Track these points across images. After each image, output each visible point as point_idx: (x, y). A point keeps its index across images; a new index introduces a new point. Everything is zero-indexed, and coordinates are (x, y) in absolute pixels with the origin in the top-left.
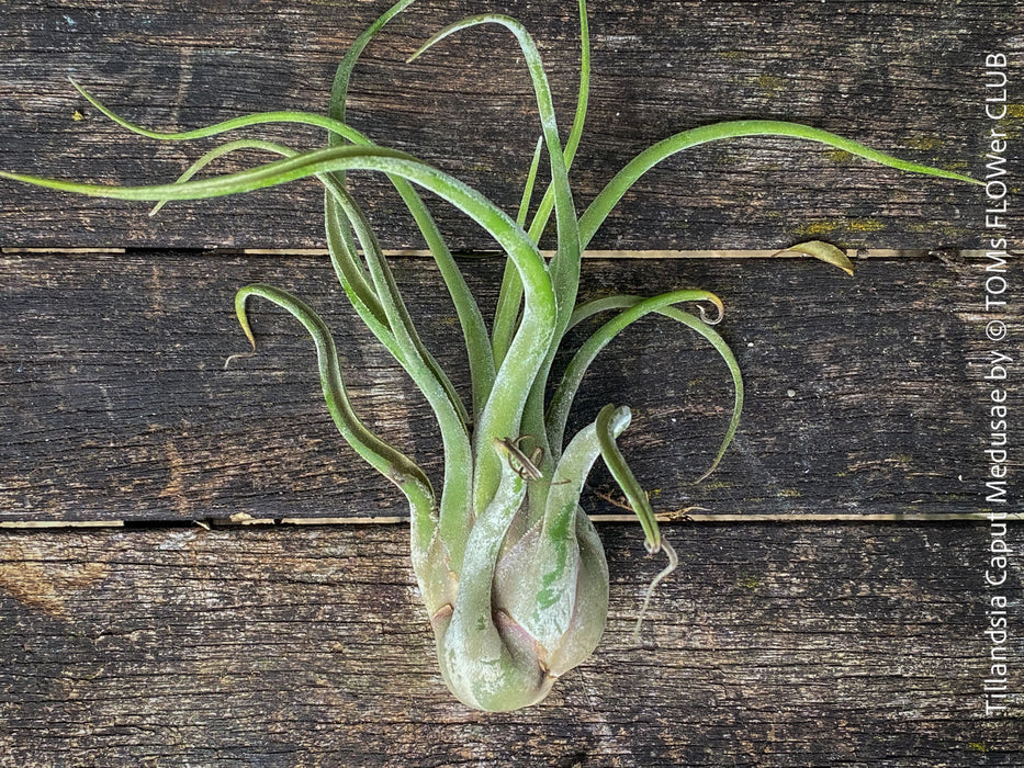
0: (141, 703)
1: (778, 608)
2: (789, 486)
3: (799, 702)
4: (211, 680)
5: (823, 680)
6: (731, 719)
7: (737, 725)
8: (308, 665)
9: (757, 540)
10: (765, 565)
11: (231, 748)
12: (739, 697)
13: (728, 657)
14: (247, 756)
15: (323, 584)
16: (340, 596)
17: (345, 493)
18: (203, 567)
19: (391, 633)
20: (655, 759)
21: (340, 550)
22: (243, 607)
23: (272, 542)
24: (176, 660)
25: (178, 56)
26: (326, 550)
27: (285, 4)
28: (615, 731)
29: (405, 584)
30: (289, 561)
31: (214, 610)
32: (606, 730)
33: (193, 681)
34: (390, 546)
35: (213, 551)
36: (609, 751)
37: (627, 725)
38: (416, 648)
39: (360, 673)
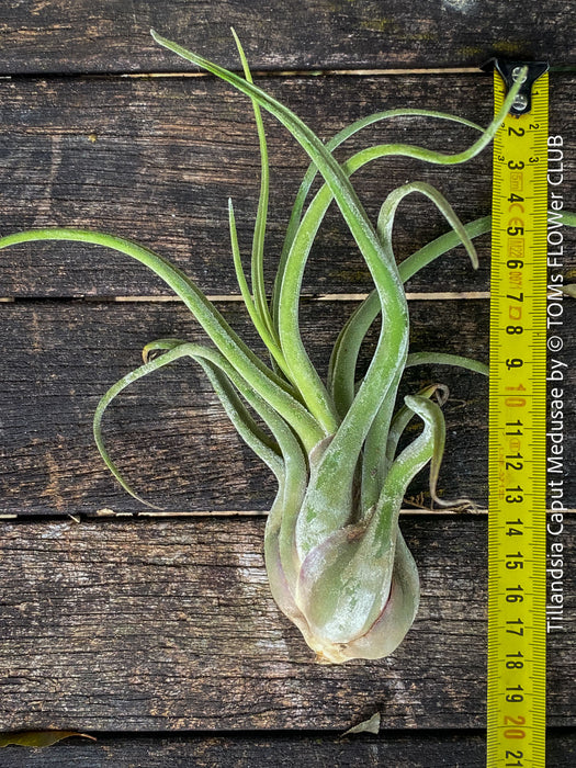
0: (28, 659)
3: (560, 663)
4: (83, 642)
8: (159, 631)
11: (99, 696)
14: (112, 702)
15: (170, 566)
16: (184, 576)
17: (188, 493)
18: (76, 552)
19: (225, 605)
20: (440, 708)
21: (184, 539)
22: (107, 584)
23: (130, 532)
24: (55, 626)
25: (51, 143)
26: (173, 539)
27: (135, 98)
28: (407, 686)
29: (236, 567)
30: (143, 548)
31: (85, 587)
32: (400, 685)
33: (68, 642)
34: (224, 535)
35: (83, 540)
36: (403, 702)
37: (417, 681)
38: (245, 618)
39: (201, 638)
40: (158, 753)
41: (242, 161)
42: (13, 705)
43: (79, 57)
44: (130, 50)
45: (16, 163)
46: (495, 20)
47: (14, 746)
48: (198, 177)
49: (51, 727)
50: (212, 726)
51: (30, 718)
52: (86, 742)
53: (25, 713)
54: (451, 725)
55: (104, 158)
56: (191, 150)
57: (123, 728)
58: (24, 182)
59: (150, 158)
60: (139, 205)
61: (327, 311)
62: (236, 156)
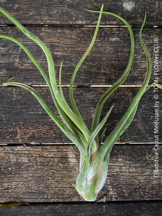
0: (11, 183)
1: (149, 163)
2: (151, 137)
3: (153, 183)
4: (26, 178)
5: (158, 178)
6: (138, 187)
7: (140, 188)
8: (47, 175)
9: (144, 148)
10: (146, 154)
11: (31, 193)
12: (140, 182)
13: (138, 174)
14: (34, 194)
15: (50, 158)
16: (54, 160)
17: (55, 138)
18: (25, 154)
19: (65, 168)
20: (122, 195)
21: (54, 150)
22: (33, 163)
23: (39, 148)
24: (19, 174)
26: (51, 150)
27: (42, 32)
28: (113, 189)
29: (68, 158)
30: (43, 153)
31: (27, 163)
32: (111, 189)
33: (22, 178)
34: (65, 149)
35: (27, 151)
36: (112, 194)
37: (116, 188)
38: (70, 171)
39: (58, 177)
40: (46, 208)
41: (71, 49)
42: (7, 195)
43: (27, 20)
44: (41, 19)
45: (9, 49)
46: (138, 13)
47: (7, 206)
48: (59, 53)
49: (18, 201)
50: (61, 201)
51: (12, 199)
52: (27, 205)
53: (10, 198)
54: (124, 200)
55: (33, 48)
56: (57, 46)
57: (37, 201)
58: (11, 54)
60: (43, 61)
61: (93, 90)
62: (69, 48)
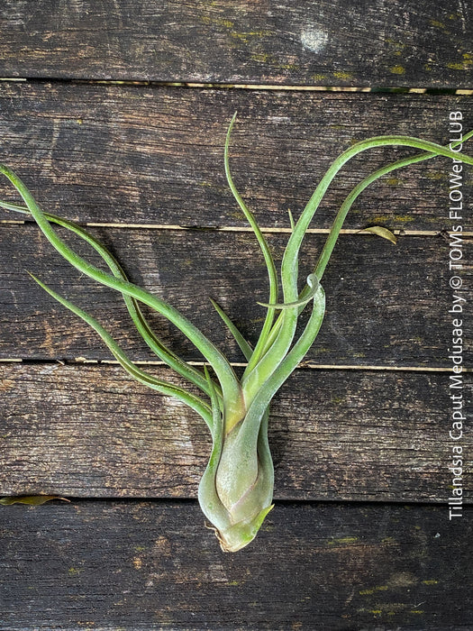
0: (29, 450)
1: (351, 413)
2: (359, 352)
3: (360, 461)
4: (64, 439)
5: (373, 450)
6: (325, 468)
7: (328, 471)
8: (113, 434)
9: (342, 378)
10: (345, 391)
11: (73, 474)
12: (330, 457)
13: (325, 437)
14: (81, 478)
15: (121, 394)
16: (130, 400)
17: (133, 349)
18: (61, 383)
19: (154, 419)
20: (286, 486)
22: (81, 404)
23: (96, 372)
24: (47, 429)
25: (53, 124)
27: (107, 97)
29: (162, 396)
30: (104, 382)
31: (67, 405)
33: (55, 440)
35: (66, 376)
38: (167, 427)
39: (139, 439)
40: (109, 511)
41: (174, 140)
42: (18, 478)
43: (72, 70)
44: (105, 66)
45: (31, 135)
46: (336, 58)
47: (18, 504)
48: (146, 149)
49: (42, 493)
50: (144, 495)
51: (28, 487)
52: (65, 503)
53: (26, 484)
54: (293, 498)
55: (86, 134)
56: (142, 132)
57: (87, 494)
58: (35, 148)
59: (116, 136)
60: (108, 165)
61: (225, 237)
62: (170, 137)
